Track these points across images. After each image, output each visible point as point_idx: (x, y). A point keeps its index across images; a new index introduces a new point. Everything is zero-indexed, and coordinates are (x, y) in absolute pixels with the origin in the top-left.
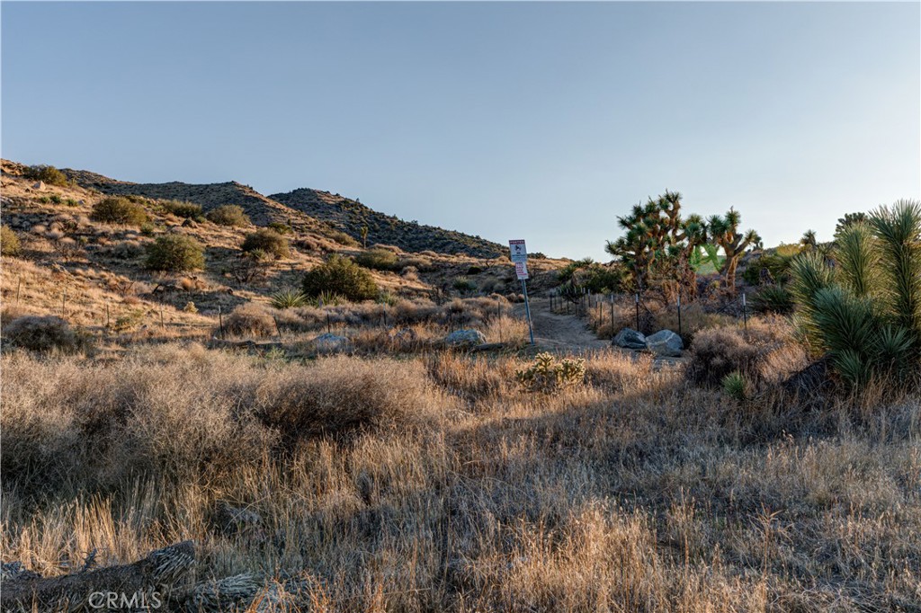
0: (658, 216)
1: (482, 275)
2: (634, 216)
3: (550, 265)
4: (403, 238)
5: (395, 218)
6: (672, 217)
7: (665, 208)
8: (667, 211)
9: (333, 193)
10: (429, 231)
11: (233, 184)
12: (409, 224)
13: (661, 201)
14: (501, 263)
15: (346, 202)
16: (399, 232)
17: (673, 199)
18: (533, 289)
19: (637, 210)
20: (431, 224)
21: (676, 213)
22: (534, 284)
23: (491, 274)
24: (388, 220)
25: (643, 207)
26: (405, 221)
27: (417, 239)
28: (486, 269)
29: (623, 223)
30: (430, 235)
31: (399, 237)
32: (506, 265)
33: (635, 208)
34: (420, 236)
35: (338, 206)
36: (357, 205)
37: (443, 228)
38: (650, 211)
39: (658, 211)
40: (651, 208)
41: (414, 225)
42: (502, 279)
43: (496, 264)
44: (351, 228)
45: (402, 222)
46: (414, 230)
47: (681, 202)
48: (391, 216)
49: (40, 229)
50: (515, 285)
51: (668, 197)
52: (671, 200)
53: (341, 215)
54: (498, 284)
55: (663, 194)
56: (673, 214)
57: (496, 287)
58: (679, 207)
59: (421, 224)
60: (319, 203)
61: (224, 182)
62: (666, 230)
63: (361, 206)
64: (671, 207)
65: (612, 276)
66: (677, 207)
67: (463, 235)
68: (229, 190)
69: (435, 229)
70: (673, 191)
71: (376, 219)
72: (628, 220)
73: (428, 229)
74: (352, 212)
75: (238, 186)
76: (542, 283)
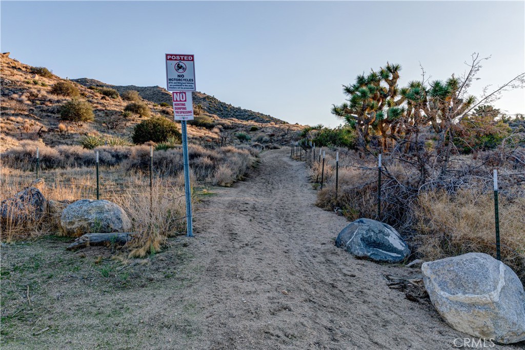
0: (379, 85)
1: (257, 132)
2: (357, 85)
3: (298, 128)
4: (234, 115)
5: (230, 105)
6: (391, 86)
7: (386, 78)
8: (387, 80)
9: (202, 92)
10: (246, 112)
11: (157, 87)
12: (237, 108)
13: (382, 73)
14: (270, 125)
15: (208, 97)
16: (232, 111)
17: (394, 70)
18: (286, 141)
19: (361, 80)
20: (247, 109)
21: (395, 82)
22: (287, 138)
23: (263, 131)
24: (227, 106)
25: (366, 77)
26: (235, 107)
27: (240, 115)
28: (261, 128)
29: (348, 91)
30: (247, 113)
31: (232, 114)
32: (273, 127)
33: (359, 78)
34: (242, 114)
35: (204, 99)
36: (213, 98)
37: (253, 111)
38: (372, 80)
39: (379, 81)
40: (373, 78)
41: (239, 109)
42: (268, 135)
43: (267, 126)
44: (209, 109)
45: (234, 107)
46: (239, 111)
47: (399, 73)
48: (229, 104)
49: (15, 96)
50: (276, 139)
51: (388, 68)
52: (392, 72)
53: (205, 103)
54: (265, 137)
55: (384, 66)
56: (392, 83)
57: (264, 139)
58: (398, 77)
59: (242, 108)
60: (196, 97)
61: (153, 86)
62: (386, 96)
63: (215, 99)
64: (391, 77)
65: (336, 134)
66: (396, 77)
67: (262, 114)
68: (155, 89)
69: (249, 111)
70: (393, 63)
71: (221, 106)
72: (352, 88)
73: (245, 111)
74: (211, 102)
75: (159, 88)
76: (291, 138)
